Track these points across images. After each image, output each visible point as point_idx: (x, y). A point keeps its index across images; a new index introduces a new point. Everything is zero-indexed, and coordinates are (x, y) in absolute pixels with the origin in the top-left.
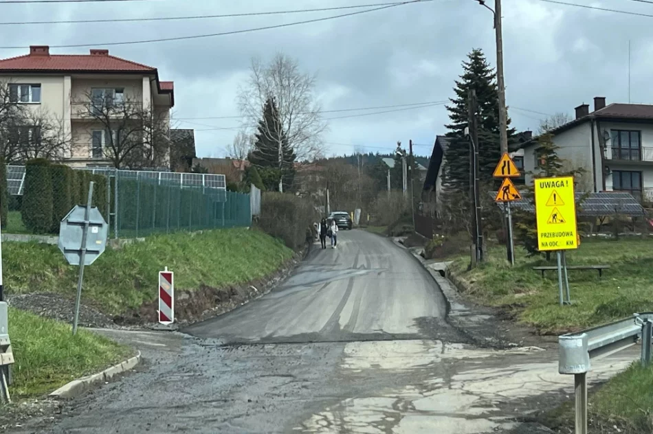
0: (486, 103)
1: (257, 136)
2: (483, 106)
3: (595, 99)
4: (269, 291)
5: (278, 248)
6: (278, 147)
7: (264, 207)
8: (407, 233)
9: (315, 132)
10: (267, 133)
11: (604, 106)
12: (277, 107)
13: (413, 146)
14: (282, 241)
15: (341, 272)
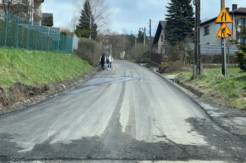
0: (184, 5)
1: (81, 17)
2: (182, 6)
3: (233, 5)
4: (74, 88)
5: (85, 65)
6: (89, 22)
7: (80, 45)
8: (147, 62)
9: (107, 16)
10: (85, 16)
11: (237, 8)
12: (90, 4)
13: (151, 22)
14: (87, 62)
15: (118, 79)
